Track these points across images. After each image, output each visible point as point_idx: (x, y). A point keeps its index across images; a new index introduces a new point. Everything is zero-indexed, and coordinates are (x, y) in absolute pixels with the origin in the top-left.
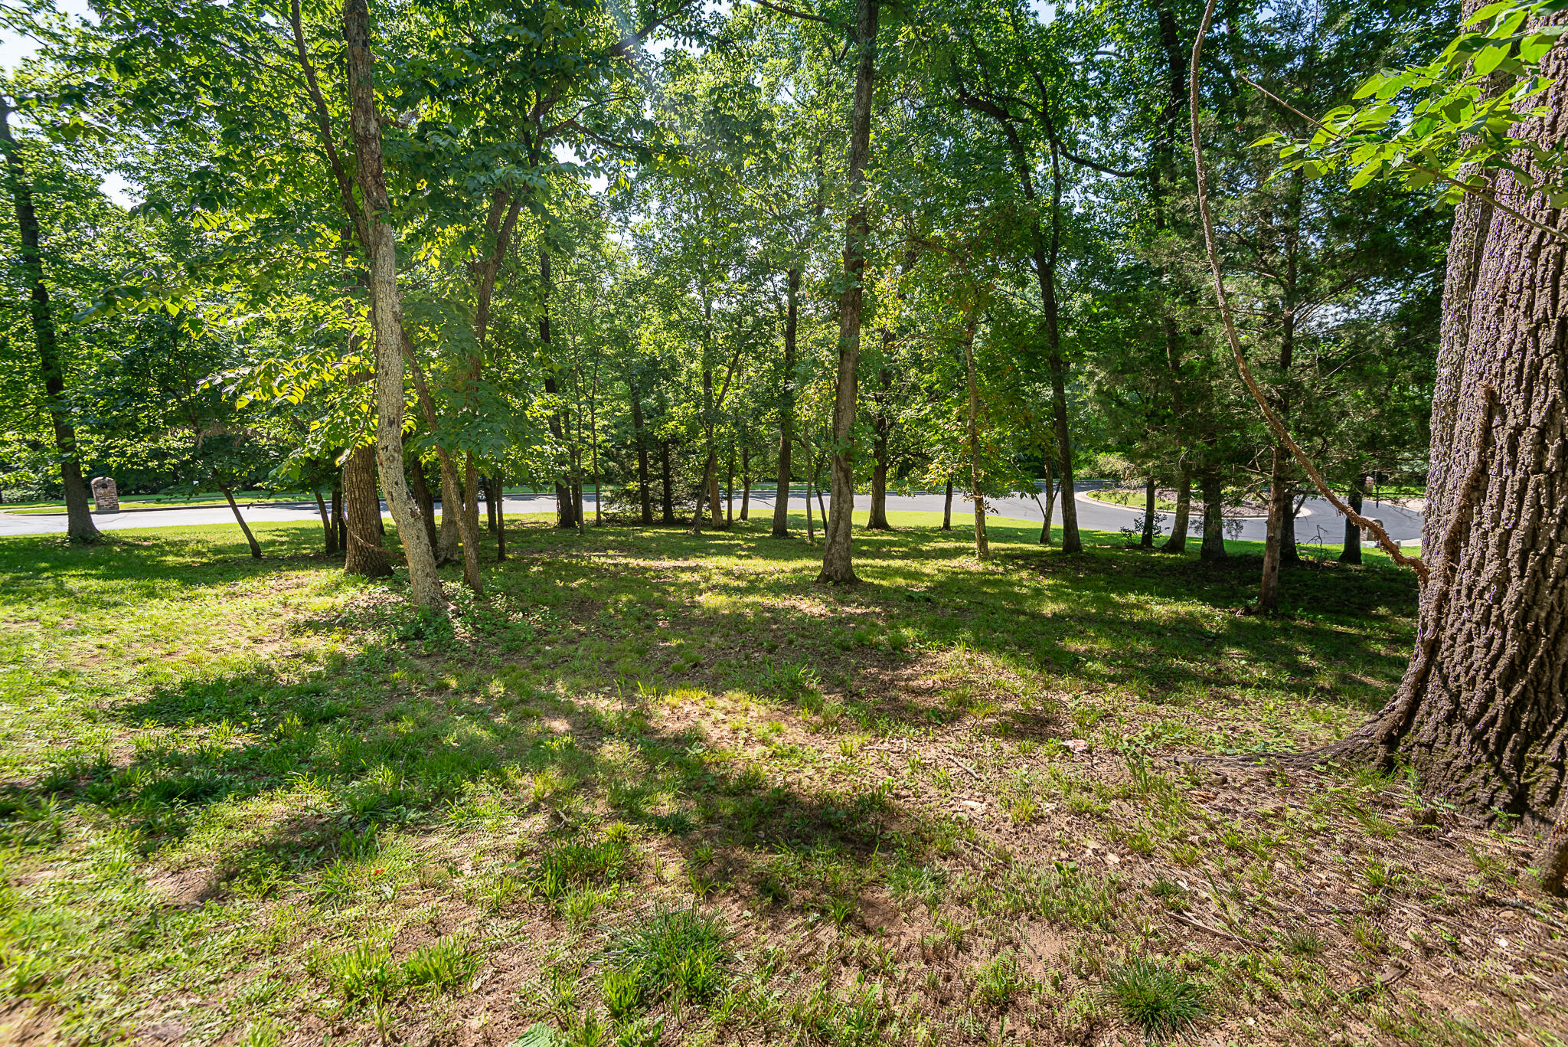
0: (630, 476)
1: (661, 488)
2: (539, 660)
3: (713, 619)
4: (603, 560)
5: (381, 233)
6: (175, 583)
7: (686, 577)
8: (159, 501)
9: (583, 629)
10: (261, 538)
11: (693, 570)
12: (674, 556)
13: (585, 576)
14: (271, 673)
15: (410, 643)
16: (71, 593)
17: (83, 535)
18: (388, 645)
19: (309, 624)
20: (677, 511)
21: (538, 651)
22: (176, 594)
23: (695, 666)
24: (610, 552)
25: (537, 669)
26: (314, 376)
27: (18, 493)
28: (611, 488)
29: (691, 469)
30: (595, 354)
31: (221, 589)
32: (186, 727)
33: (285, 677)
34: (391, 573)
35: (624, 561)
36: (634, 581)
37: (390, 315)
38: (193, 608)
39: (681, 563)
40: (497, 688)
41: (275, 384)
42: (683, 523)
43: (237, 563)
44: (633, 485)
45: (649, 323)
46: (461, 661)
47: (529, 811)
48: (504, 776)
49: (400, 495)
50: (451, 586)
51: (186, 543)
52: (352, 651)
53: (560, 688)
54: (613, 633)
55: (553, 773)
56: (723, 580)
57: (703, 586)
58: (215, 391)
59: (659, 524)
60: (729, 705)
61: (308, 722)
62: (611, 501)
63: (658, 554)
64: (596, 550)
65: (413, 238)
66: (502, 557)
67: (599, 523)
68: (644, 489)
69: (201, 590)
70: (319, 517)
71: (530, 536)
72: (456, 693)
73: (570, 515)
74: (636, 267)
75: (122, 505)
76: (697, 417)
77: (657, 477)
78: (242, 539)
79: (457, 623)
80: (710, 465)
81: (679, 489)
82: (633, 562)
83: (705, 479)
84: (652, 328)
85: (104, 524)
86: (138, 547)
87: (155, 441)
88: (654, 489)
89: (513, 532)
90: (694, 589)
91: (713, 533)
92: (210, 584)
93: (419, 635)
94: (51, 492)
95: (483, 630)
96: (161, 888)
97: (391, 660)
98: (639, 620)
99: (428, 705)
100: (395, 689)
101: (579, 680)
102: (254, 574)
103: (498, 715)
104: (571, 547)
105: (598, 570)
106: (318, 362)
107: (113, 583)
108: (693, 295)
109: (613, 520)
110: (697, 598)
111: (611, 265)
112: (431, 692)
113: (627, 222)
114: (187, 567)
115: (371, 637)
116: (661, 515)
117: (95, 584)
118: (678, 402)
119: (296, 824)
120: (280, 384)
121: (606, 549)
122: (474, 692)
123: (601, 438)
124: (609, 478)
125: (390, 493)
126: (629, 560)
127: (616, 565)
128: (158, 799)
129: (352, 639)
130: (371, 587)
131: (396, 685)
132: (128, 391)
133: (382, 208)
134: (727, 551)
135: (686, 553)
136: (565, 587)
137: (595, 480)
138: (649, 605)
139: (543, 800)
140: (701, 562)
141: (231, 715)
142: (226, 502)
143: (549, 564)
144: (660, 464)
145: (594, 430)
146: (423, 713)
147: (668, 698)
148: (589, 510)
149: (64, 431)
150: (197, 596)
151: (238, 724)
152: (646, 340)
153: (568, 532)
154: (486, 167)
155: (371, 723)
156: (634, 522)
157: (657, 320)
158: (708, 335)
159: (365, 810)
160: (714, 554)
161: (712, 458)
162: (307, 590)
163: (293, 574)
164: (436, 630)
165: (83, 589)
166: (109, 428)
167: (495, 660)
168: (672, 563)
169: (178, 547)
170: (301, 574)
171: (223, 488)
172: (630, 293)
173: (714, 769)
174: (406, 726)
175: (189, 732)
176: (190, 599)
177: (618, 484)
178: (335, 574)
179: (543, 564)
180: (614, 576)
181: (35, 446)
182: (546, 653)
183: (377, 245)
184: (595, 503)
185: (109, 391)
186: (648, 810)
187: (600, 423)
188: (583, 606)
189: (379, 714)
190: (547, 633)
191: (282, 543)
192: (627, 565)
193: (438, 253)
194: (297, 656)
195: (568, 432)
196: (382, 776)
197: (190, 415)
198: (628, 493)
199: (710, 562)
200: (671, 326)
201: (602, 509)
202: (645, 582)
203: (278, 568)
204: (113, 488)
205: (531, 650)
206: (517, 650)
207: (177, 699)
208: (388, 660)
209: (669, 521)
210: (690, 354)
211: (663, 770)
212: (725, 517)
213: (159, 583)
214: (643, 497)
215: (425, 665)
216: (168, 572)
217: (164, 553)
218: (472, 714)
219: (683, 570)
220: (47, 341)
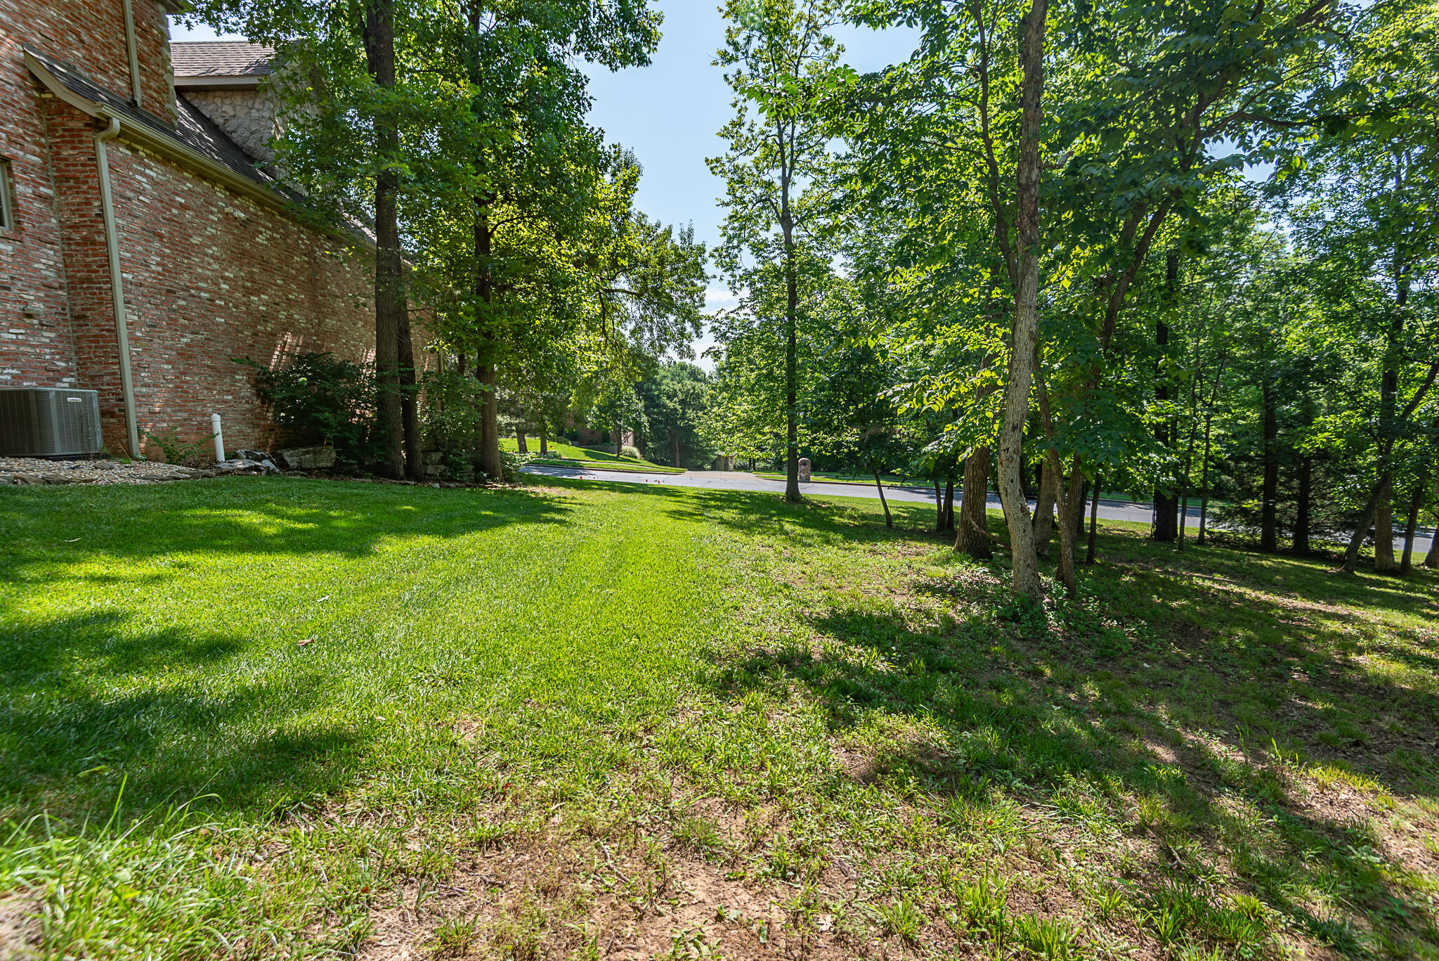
0: (1250, 494)
1: (1294, 512)
2: (1137, 675)
3: (1381, 691)
4: (1208, 583)
5: (1029, 264)
6: (840, 537)
7: (1333, 626)
8: (837, 477)
9: (1188, 656)
10: (893, 512)
11: (1344, 619)
12: (1309, 595)
13: (1187, 597)
14: (903, 619)
15: (1008, 623)
16: (787, 533)
17: (793, 494)
18: (989, 620)
19: (928, 587)
20: (1315, 542)
21: (1135, 666)
22: (841, 545)
23: (1357, 744)
24: (1217, 576)
25: (1134, 683)
26: (954, 388)
27: (762, 464)
28: (1221, 504)
29: (1348, 493)
30: (1222, 357)
31: (867, 547)
32: (851, 644)
33: (912, 625)
34: (991, 557)
35: (1236, 589)
36: (1255, 616)
37: (1026, 334)
38: (851, 556)
39: (1320, 606)
40: (1091, 690)
41: (926, 395)
42: (1323, 557)
43: (877, 528)
44: (1250, 504)
45: (1303, 316)
46: (1054, 653)
47: (1135, 832)
48: (1105, 786)
49: (1013, 491)
50: (1046, 579)
51: (845, 509)
52: (960, 619)
53: (1162, 712)
54: (1229, 670)
55: (1161, 803)
56: (1397, 642)
57: (1362, 642)
58: (886, 401)
59: (1286, 553)
60: (1423, 817)
61: (931, 668)
62: (1218, 519)
63: (1286, 590)
64: (1198, 571)
65: (1051, 265)
66: (1090, 561)
67: (1201, 541)
68: (1268, 511)
69: (855, 544)
70: (935, 501)
71: (1121, 543)
72: (1050, 682)
73: (1165, 529)
74: (1292, 253)
75: (812, 478)
76: (1366, 429)
77: (1289, 498)
78: (883, 512)
79: (1051, 615)
80: (1381, 489)
81: (1320, 515)
82: (1250, 593)
83: (1370, 507)
84: (1306, 323)
85: (805, 490)
86: (820, 507)
87: (839, 435)
88: (1284, 511)
89: (1103, 537)
90: (1347, 644)
91: (1374, 577)
92: (861, 541)
93: (1015, 618)
94: (778, 465)
95: (1075, 629)
96: (839, 759)
97: (991, 634)
98: (1264, 664)
99: (1026, 686)
100: (995, 661)
101: (1185, 710)
102: (888, 539)
103: (1094, 718)
104: (1167, 562)
105: (1203, 592)
106: (959, 377)
107: (808, 530)
108: (1378, 278)
109: (1219, 540)
110: (1353, 657)
111: (1255, 259)
112: (1028, 674)
113: (1286, 205)
114: (846, 526)
115: (975, 610)
116: (1289, 543)
117: (799, 529)
118: (1333, 410)
119: (924, 749)
120: (930, 395)
121: (1211, 572)
122: (1069, 688)
123: (1215, 448)
124: (1220, 492)
125: (1005, 489)
126: (1242, 590)
127: (1227, 592)
128: (838, 691)
129: (959, 607)
130: (974, 566)
131: (997, 658)
132: (830, 401)
133: (1034, 242)
134: (1405, 605)
135: (1333, 596)
136: (1163, 605)
137: (1203, 494)
138: (1278, 649)
139: (1152, 828)
140: (1357, 612)
141: (878, 644)
142: (874, 482)
143: (1142, 576)
144: (1295, 483)
145: (1207, 440)
146: (1021, 691)
147: (1316, 772)
148: (1191, 526)
149: (792, 428)
150: (853, 549)
151: (883, 652)
152: (1293, 339)
153: (1163, 547)
154: (1135, 183)
155: (977, 685)
156: (1250, 547)
157: (1316, 313)
158: (1398, 324)
159: (977, 761)
160: (1378, 605)
161: (1386, 479)
162: (925, 559)
163: (913, 543)
164: (1032, 618)
165: (793, 531)
166: (814, 426)
167: (1090, 662)
168: (1309, 604)
169: (841, 511)
170: (919, 544)
171: (874, 472)
172: (1280, 284)
173: (1398, 893)
174: (1006, 698)
175: (852, 648)
176: (850, 550)
177: (1232, 501)
178: (947, 550)
179: (1135, 574)
180: (1226, 604)
181: (777, 435)
182: (1143, 670)
183: (1024, 275)
184: (1199, 519)
185: (820, 401)
186: (1293, 899)
187: (1215, 431)
188: (1186, 630)
189: (984, 679)
190: (1146, 649)
191: (905, 518)
192: (1241, 595)
193: (1070, 274)
194: (919, 610)
195: (1174, 440)
196: (990, 736)
197: (860, 419)
198: (1245, 512)
199: (1373, 615)
200: (1334, 318)
201: (1207, 526)
202: (1270, 620)
203: (902, 537)
204: (809, 466)
205: (1127, 662)
206: (1111, 658)
207: (845, 622)
208: (990, 634)
209: (1302, 550)
210: (1366, 353)
211: (1313, 860)
212: (1398, 558)
213: (832, 535)
214: (1267, 519)
215: (1018, 646)
216: (837, 528)
217: (834, 515)
218: (1069, 709)
219: (1328, 616)
220: (792, 368)
